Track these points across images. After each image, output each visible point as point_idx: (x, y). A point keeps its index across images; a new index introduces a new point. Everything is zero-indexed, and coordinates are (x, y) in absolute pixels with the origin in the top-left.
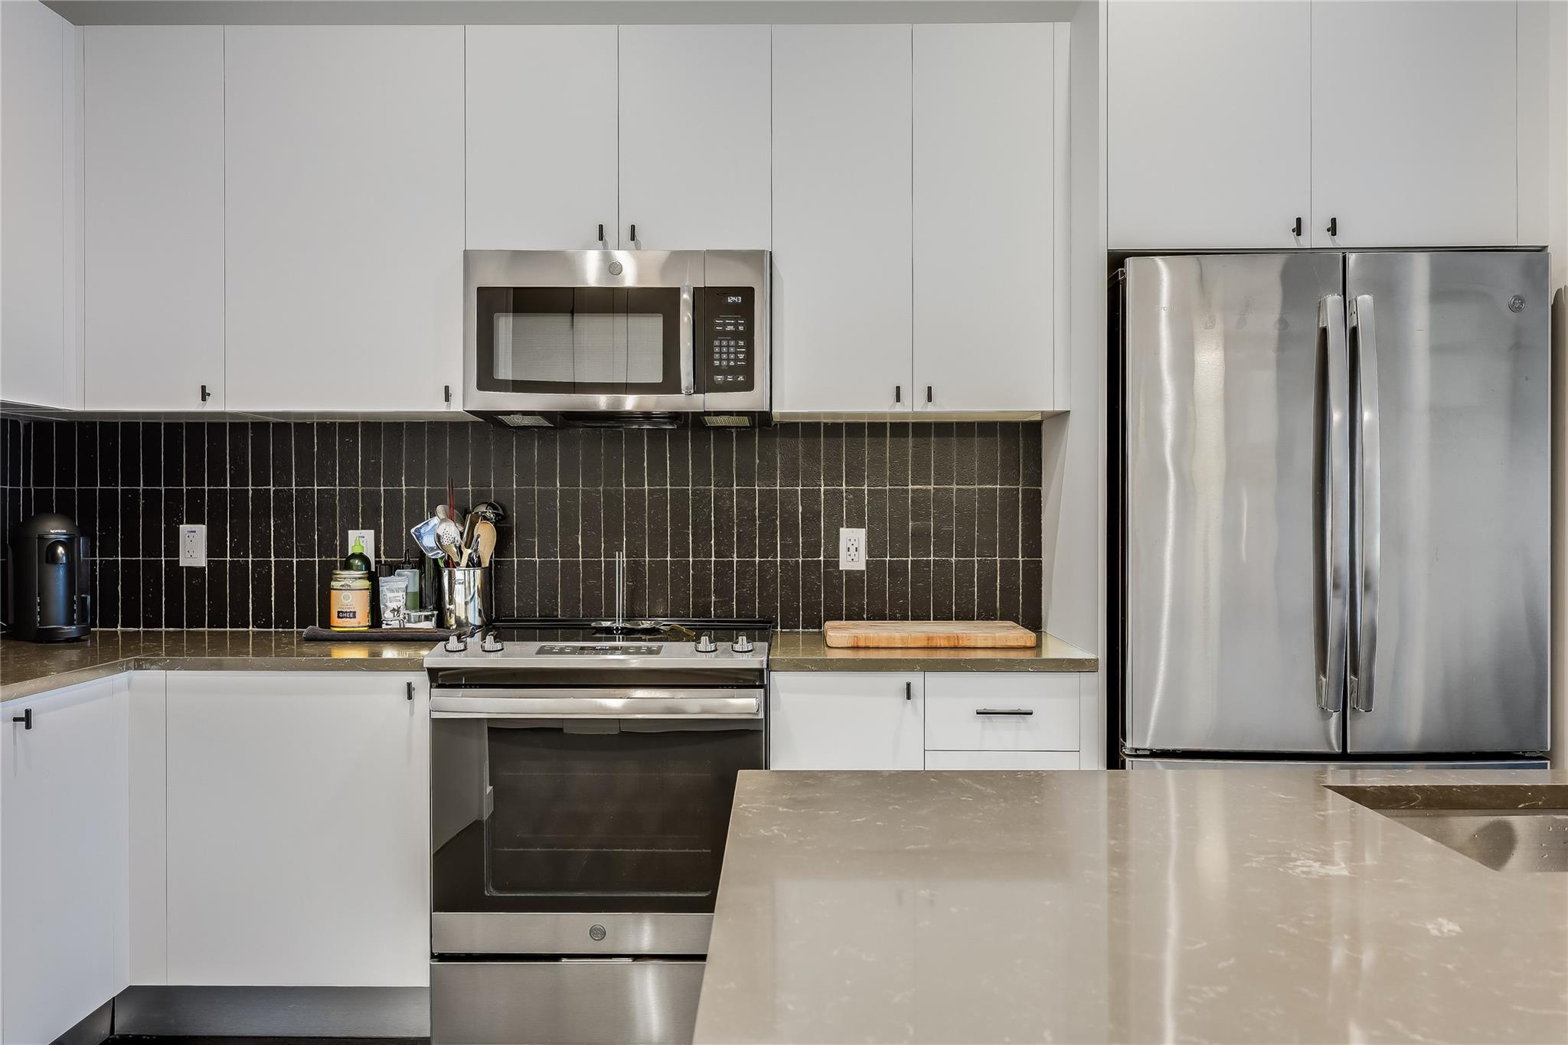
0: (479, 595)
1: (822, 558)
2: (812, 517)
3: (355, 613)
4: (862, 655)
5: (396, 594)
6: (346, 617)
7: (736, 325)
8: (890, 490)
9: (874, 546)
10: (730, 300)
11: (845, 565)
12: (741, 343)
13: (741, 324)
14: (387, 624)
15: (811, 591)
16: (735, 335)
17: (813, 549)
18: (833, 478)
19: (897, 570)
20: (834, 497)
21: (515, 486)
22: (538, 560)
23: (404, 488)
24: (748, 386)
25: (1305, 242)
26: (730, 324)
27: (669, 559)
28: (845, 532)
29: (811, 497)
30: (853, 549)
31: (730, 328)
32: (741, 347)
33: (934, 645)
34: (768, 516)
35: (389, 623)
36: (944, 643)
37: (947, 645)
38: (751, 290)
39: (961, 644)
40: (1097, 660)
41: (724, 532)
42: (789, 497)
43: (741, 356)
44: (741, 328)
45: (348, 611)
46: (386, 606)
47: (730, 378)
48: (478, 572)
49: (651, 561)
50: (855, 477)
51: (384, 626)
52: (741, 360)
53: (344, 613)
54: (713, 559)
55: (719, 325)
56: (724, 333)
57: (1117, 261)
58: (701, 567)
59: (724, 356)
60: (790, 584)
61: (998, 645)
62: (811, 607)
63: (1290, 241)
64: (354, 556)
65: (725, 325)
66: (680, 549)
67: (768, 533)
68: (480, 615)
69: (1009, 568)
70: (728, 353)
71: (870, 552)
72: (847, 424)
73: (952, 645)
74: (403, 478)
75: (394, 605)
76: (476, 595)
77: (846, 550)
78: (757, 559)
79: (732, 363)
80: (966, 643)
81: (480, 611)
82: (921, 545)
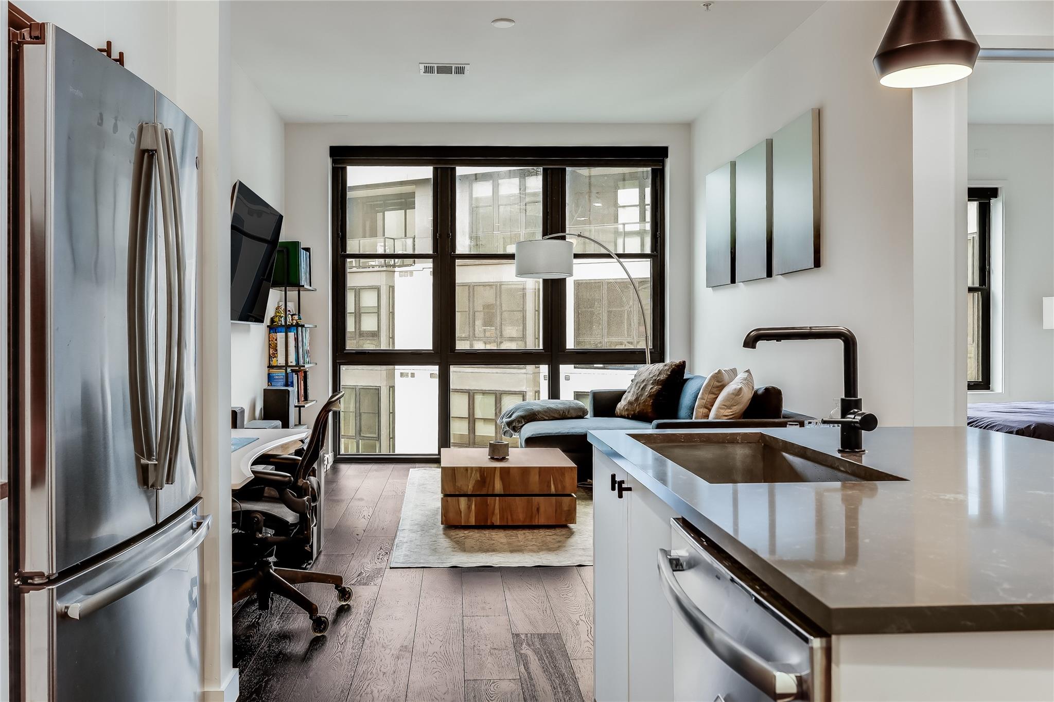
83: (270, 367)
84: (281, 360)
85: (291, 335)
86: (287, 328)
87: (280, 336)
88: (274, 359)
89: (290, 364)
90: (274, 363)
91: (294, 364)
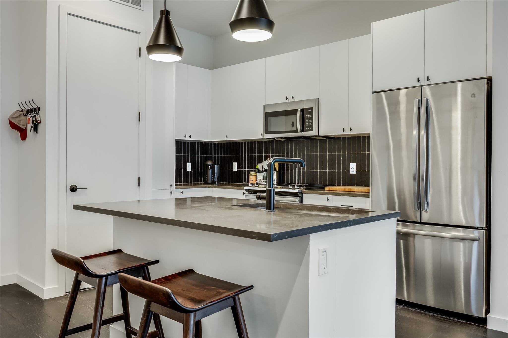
1: (346, 171)
2: (344, 160)
3: (252, 180)
7: (310, 116)
8: (362, 154)
9: (358, 168)
10: (309, 110)
11: (351, 172)
12: (311, 120)
13: (311, 116)
15: (344, 178)
16: (310, 118)
17: (344, 168)
18: (349, 151)
19: (363, 174)
20: (349, 155)
24: (312, 130)
25: (420, 84)
26: (309, 116)
28: (351, 164)
29: (344, 155)
31: (309, 117)
32: (311, 121)
33: (345, 191)
34: (334, 160)
37: (348, 191)
38: (313, 108)
39: (351, 191)
41: (325, 164)
42: (339, 156)
43: (311, 123)
44: (311, 117)
47: (309, 128)
50: (354, 150)
54: (323, 170)
55: (307, 116)
56: (308, 118)
58: (320, 173)
61: (360, 191)
63: (417, 84)
64: (257, 169)
65: (308, 116)
66: (316, 168)
67: (334, 164)
70: (308, 123)
74: (267, 152)
75: (259, 179)
77: (351, 169)
78: (332, 171)
79: (309, 125)
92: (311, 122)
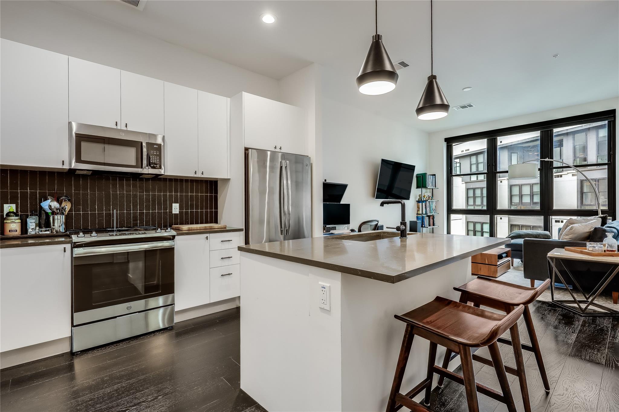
0: (64, 224)
1: (168, 211)
2: (165, 201)
3: (17, 230)
4: (190, 231)
5: (33, 224)
6: (13, 232)
7: (157, 153)
8: (185, 195)
9: (181, 208)
10: (155, 146)
11: (173, 212)
12: (158, 157)
14: (30, 233)
15: (165, 219)
16: (156, 155)
17: (165, 209)
18: (171, 191)
19: (187, 213)
20: (171, 196)
21: (73, 191)
22: (82, 213)
23: (29, 191)
24: (160, 168)
25: (276, 150)
26: (155, 152)
27: (125, 212)
28: (174, 205)
29: (165, 196)
30: (176, 208)
31: (155, 153)
32: (158, 158)
34: (154, 201)
35: (31, 233)
36: (208, 228)
38: (160, 145)
40: (243, 229)
41: (141, 204)
42: (159, 196)
44: (158, 154)
45: (14, 229)
46: (30, 228)
47: (155, 166)
48: (64, 216)
49: (120, 212)
50: (176, 191)
51: (28, 234)
52: (158, 161)
53: (12, 230)
54: (138, 211)
55: (152, 152)
57: (246, 149)
58: (135, 214)
59: (154, 160)
60: (160, 217)
61: (219, 227)
62: (165, 223)
63: (274, 150)
64: (10, 212)
65: (154, 152)
66: (128, 209)
67: (154, 205)
68: (64, 229)
69: (211, 212)
70: (154, 159)
71: (180, 209)
72: (174, 179)
73: (210, 228)
74: (28, 188)
75: (32, 227)
76: (63, 224)
77: (174, 209)
78: (151, 211)
79: (155, 162)
80: (213, 228)
81: (64, 228)
82: (192, 208)
83: (418, 214)
84: (420, 212)
85: (424, 204)
86: (423, 202)
87: (420, 204)
88: (419, 212)
89: (423, 213)
90: (419, 213)
91: (425, 213)
92: (158, 160)
